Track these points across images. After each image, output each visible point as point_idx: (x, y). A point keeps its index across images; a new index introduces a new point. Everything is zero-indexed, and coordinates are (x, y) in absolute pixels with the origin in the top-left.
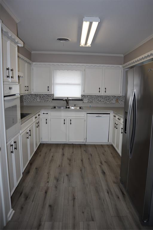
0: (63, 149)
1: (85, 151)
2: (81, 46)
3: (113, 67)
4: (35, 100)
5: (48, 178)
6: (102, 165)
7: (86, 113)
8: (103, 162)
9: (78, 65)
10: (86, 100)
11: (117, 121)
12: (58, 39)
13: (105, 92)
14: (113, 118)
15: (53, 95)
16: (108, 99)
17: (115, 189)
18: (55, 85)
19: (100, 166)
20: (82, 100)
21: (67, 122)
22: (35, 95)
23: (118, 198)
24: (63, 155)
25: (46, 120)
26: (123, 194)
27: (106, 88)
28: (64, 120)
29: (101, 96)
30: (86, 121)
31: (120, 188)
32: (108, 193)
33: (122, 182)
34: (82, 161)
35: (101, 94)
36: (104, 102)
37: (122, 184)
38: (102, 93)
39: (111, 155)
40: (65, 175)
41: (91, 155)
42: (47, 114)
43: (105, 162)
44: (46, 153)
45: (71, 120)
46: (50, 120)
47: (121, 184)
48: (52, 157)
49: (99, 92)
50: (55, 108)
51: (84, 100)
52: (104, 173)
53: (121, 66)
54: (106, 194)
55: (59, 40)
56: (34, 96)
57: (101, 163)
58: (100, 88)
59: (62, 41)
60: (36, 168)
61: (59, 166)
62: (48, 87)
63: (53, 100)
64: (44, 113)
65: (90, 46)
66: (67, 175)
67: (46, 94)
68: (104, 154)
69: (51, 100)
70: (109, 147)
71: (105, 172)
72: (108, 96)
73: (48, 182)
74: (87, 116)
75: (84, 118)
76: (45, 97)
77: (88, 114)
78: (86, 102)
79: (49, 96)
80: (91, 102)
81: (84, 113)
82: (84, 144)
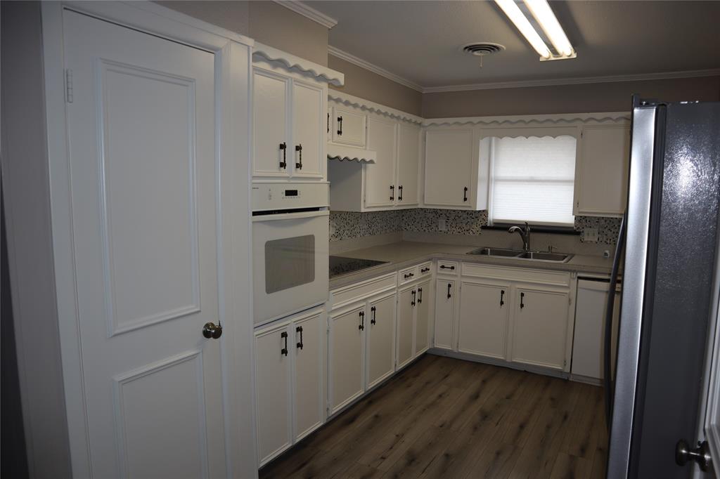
0: (484, 382)
1: (552, 399)
4: (433, 226)
5: (391, 448)
6: (583, 456)
7: (575, 276)
9: (558, 121)
10: (590, 236)
12: (466, 48)
15: (485, 213)
20: (578, 233)
21: (512, 299)
22: (435, 211)
24: (476, 397)
25: (450, 286)
28: (503, 292)
30: (573, 302)
34: (522, 427)
40: (443, 452)
42: (453, 268)
44: (427, 383)
45: (522, 295)
46: (460, 288)
48: (440, 396)
50: (484, 252)
51: (586, 232)
55: (471, 49)
56: (430, 216)
57: (583, 450)
59: (476, 53)
60: (376, 416)
62: (466, 189)
63: (485, 228)
64: (443, 267)
65: (575, 57)
66: (447, 456)
67: (465, 211)
69: (478, 228)
73: (383, 458)
74: (579, 286)
75: (567, 291)
76: (462, 218)
77: (580, 281)
78: (589, 240)
79: (473, 217)
80: (608, 242)
81: (568, 275)
82: (564, 379)
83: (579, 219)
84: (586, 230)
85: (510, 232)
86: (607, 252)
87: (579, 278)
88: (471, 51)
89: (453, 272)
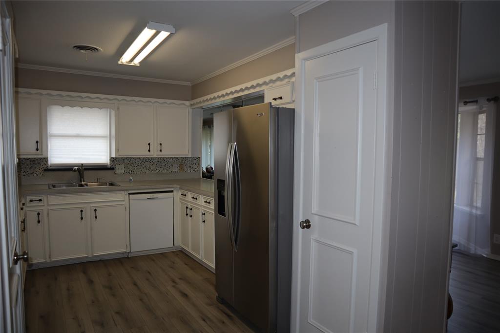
0: (84, 273)
1: (132, 268)
2: (119, 63)
3: (174, 103)
5: (80, 326)
6: (177, 284)
7: (127, 193)
8: (177, 280)
10: (120, 169)
11: (193, 203)
12: (75, 47)
13: (161, 151)
14: (181, 199)
15: (46, 159)
16: (164, 164)
17: (213, 313)
18: (48, 138)
19: (173, 286)
20: (113, 169)
21: (89, 214)
23: (223, 322)
24: (91, 282)
25: (38, 214)
26: (229, 316)
27: (161, 144)
28: (82, 211)
29: (150, 160)
30: (128, 209)
31: (221, 310)
32: (204, 320)
33: (222, 300)
34: (135, 284)
35: (153, 155)
36: (158, 171)
37: (222, 304)
38: (155, 154)
39: (186, 266)
40: (113, 313)
41: (149, 273)
42: (40, 200)
43: (180, 279)
45: (95, 210)
46: (48, 214)
47: (220, 305)
49: (149, 151)
51: (117, 168)
52: (185, 295)
53: (187, 103)
54: (202, 323)
55: (79, 48)
57: (174, 282)
58: (149, 144)
59: (82, 51)
61: (93, 302)
62: (37, 142)
63: (46, 170)
64: (31, 201)
65: (139, 65)
66: (117, 313)
68: (172, 268)
69: (41, 171)
70: (178, 255)
71: (186, 293)
72: (165, 159)
74: (130, 199)
75: (123, 203)
76: (25, 164)
77: (130, 195)
78: (120, 172)
79: (36, 163)
80: (130, 172)
81: (123, 193)
82: (126, 257)
83: (112, 159)
84: (117, 166)
85: (74, 171)
86: (131, 178)
87: (129, 194)
88: (78, 49)
89: (41, 203)
